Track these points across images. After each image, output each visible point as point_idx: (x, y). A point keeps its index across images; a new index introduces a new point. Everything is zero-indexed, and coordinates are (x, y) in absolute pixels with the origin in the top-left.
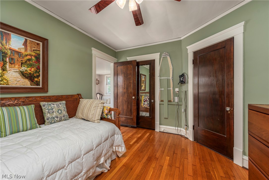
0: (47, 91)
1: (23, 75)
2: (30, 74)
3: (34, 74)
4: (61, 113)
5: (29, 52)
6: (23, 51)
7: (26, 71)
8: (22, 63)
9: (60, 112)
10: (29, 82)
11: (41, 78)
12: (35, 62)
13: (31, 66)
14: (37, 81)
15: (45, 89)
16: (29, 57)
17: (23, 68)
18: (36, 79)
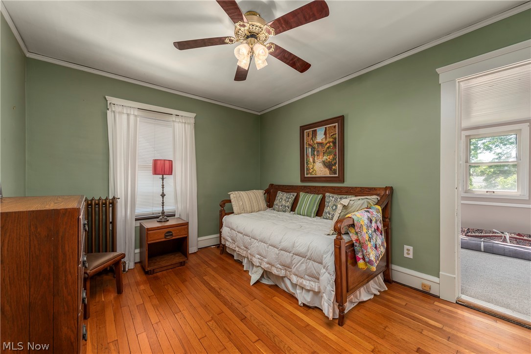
0: (343, 181)
1: (324, 164)
2: (329, 162)
3: (332, 162)
4: (334, 210)
5: (328, 140)
6: (324, 141)
7: (327, 159)
8: (324, 153)
9: (334, 207)
10: (328, 171)
11: (337, 165)
12: (333, 148)
13: (330, 153)
14: (334, 169)
15: (341, 179)
16: (328, 145)
17: (325, 157)
18: (334, 167)
